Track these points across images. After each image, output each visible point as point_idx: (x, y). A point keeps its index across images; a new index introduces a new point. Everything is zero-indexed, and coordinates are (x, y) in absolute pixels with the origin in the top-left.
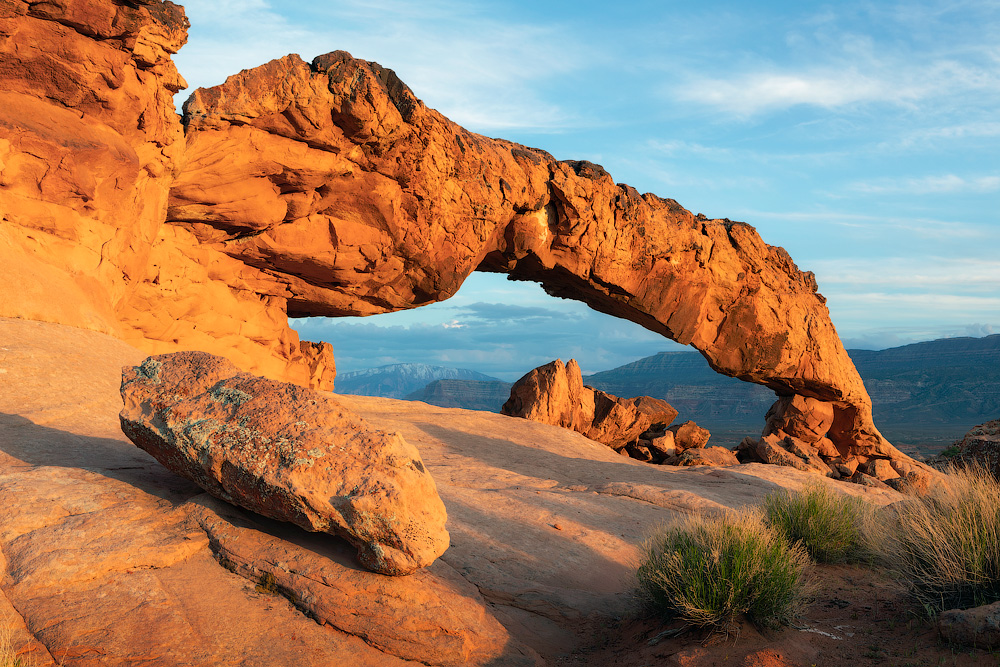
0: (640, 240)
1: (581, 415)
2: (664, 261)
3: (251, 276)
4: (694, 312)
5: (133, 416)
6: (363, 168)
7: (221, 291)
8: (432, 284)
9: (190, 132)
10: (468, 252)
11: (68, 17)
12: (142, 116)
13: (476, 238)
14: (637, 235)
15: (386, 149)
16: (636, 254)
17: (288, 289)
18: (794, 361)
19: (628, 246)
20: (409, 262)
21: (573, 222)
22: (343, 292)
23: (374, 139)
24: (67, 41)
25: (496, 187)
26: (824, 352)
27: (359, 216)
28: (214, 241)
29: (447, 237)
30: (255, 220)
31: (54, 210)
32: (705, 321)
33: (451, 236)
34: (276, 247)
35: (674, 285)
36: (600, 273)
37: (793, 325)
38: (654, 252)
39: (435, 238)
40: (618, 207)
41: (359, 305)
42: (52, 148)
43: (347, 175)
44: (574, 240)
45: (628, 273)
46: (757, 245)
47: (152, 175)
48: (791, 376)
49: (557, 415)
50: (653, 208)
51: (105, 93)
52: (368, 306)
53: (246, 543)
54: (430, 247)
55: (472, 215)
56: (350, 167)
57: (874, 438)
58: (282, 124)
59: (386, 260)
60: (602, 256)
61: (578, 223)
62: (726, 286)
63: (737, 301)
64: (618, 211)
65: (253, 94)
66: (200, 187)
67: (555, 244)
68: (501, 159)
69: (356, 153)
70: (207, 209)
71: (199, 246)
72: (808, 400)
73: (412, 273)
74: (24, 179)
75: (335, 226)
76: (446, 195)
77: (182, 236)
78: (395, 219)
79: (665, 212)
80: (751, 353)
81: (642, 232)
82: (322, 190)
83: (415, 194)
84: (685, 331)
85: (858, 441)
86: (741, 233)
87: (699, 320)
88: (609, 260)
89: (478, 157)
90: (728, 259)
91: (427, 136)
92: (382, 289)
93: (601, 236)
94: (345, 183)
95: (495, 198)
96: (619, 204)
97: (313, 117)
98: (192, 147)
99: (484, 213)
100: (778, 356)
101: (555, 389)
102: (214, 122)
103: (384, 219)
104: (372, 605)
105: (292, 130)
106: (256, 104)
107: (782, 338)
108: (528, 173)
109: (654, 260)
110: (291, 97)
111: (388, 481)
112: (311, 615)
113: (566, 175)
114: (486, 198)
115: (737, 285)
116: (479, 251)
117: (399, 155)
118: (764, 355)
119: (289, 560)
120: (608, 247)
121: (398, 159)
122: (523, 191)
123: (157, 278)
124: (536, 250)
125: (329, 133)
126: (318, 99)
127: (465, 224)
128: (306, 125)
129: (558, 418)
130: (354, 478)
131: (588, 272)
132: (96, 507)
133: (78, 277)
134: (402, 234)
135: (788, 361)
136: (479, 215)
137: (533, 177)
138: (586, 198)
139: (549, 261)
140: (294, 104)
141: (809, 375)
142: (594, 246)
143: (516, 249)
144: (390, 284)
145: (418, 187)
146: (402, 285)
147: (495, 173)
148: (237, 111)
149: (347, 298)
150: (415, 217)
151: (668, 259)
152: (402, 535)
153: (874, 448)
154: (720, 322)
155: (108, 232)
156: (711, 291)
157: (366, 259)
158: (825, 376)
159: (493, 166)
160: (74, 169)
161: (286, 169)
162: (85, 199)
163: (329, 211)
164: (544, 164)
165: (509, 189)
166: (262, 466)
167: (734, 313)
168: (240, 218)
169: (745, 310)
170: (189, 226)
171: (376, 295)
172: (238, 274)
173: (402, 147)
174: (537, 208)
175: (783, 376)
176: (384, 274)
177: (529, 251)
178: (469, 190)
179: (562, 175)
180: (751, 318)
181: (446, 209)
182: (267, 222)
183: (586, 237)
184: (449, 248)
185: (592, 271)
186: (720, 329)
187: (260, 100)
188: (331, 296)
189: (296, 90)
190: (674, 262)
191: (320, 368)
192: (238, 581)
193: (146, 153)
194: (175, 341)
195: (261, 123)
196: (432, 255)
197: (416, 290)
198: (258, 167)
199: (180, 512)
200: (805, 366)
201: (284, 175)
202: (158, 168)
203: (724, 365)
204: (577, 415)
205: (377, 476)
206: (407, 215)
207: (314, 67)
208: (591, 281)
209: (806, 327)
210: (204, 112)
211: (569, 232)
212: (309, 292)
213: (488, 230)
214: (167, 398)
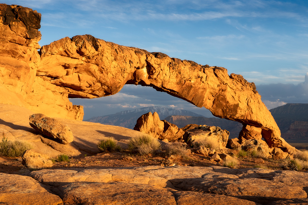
0: (179, 75)
1: (159, 129)
2: (189, 82)
3: (58, 88)
4: (202, 97)
5: (31, 123)
6: (86, 62)
7: (50, 93)
8: (109, 90)
9: (41, 57)
10: (120, 81)
11: (17, 42)
12: (31, 58)
13: (122, 77)
14: (178, 74)
15: (92, 58)
16: (178, 80)
17: (68, 91)
18: (243, 113)
19: (175, 78)
20: (102, 84)
21: (154, 71)
22: (84, 92)
23: (88, 56)
24: (16, 46)
25: (128, 63)
26: (254, 110)
27: (86, 73)
28: (48, 80)
29: (113, 78)
30: (58, 76)
31: (13, 80)
32: (208, 100)
33: (115, 77)
34: (64, 82)
35: (193, 89)
36: (165, 86)
37: (241, 101)
38: (184, 79)
39: (110, 78)
40: (170, 66)
41: (89, 96)
42: (13, 68)
43: (81, 64)
44: (155, 76)
45: (175, 85)
46: (224, 76)
47: (32, 69)
48: (243, 118)
49: (149, 129)
50: (185, 65)
51: (23, 55)
52: (91, 96)
53: (46, 140)
54: (108, 80)
55: (121, 71)
56: (82, 62)
57: (280, 141)
58: (64, 54)
59: (94, 84)
60: (165, 81)
61: (156, 72)
62: (213, 89)
63: (218, 94)
64: (171, 67)
65: (57, 47)
66: (44, 69)
67: (149, 78)
68: (131, 54)
69: (84, 59)
70: (46, 73)
71: (44, 82)
72: (252, 127)
73: (103, 87)
74: (7, 74)
75: (80, 76)
76: (112, 66)
77: (40, 79)
78: (96, 74)
79: (190, 66)
80: (226, 110)
81: (180, 73)
82: (76, 68)
83: (102, 67)
84: (199, 103)
85: (274, 142)
86: (218, 72)
87: (204, 99)
88: (168, 82)
89: (123, 55)
90: (214, 80)
91: (103, 54)
92: (95, 91)
93: (164, 75)
94: (81, 66)
95: (128, 65)
96: (171, 65)
97: (72, 52)
98: (42, 61)
99: (124, 70)
100: (236, 112)
101: (148, 121)
102: (47, 54)
103: (93, 74)
104: (61, 147)
105: (67, 55)
106: (57, 49)
107: (237, 106)
108: (139, 58)
109: (185, 81)
110: (66, 48)
111: (64, 132)
112: (54, 148)
113: (151, 58)
114: (125, 66)
115: (218, 89)
116: (123, 81)
117: (96, 59)
118: (231, 111)
119: (51, 142)
120: (167, 78)
121: (95, 60)
122: (138, 63)
123: (33, 91)
124: (143, 79)
125: (76, 55)
126: (73, 48)
127: (119, 73)
128: (70, 54)
129: (150, 129)
130: (60, 131)
131: (161, 86)
132: (26, 135)
133: (17, 94)
134: (99, 77)
135: (240, 113)
136: (123, 71)
137: (141, 59)
138: (158, 64)
139: (148, 82)
140: (67, 49)
141: (249, 118)
142: (162, 78)
143: (137, 79)
144: (97, 90)
145: (102, 65)
146: (101, 90)
147: (128, 59)
148: (53, 52)
149: (85, 94)
150: (103, 73)
151: (190, 81)
152: (66, 139)
153: (280, 145)
154: (213, 100)
155: (23, 84)
156: (208, 90)
157: (89, 84)
158: (255, 119)
159: (128, 56)
160: (17, 72)
161: (65, 64)
162: (19, 78)
163: (78, 72)
164: (144, 55)
165: (132, 63)
166: (48, 129)
167: (218, 97)
168: (54, 75)
169: (222, 96)
170: (41, 77)
171: (93, 93)
172: (54, 88)
173: (96, 57)
174: (143, 67)
175: (239, 118)
176: (95, 88)
177: (141, 80)
178: (119, 64)
179: (150, 58)
180: (224, 99)
181: (112, 70)
182: (61, 76)
183: (159, 76)
184: (114, 80)
185: (162, 85)
186: (214, 102)
187: (59, 49)
188: (81, 93)
189: (67, 46)
190: (192, 82)
191: (79, 113)
192: (45, 144)
193: (31, 64)
194: (37, 106)
195: (59, 53)
196: (109, 82)
197: (105, 91)
198: (58, 64)
199: (37, 136)
200: (247, 115)
201: (65, 65)
202: (34, 67)
203: (217, 114)
204: (157, 129)
205: (63, 131)
206: (100, 72)
207: (72, 40)
208: (162, 88)
209: (247, 102)
210: (45, 52)
211: (153, 74)
212: (74, 92)
213: (126, 75)
214: (36, 120)
